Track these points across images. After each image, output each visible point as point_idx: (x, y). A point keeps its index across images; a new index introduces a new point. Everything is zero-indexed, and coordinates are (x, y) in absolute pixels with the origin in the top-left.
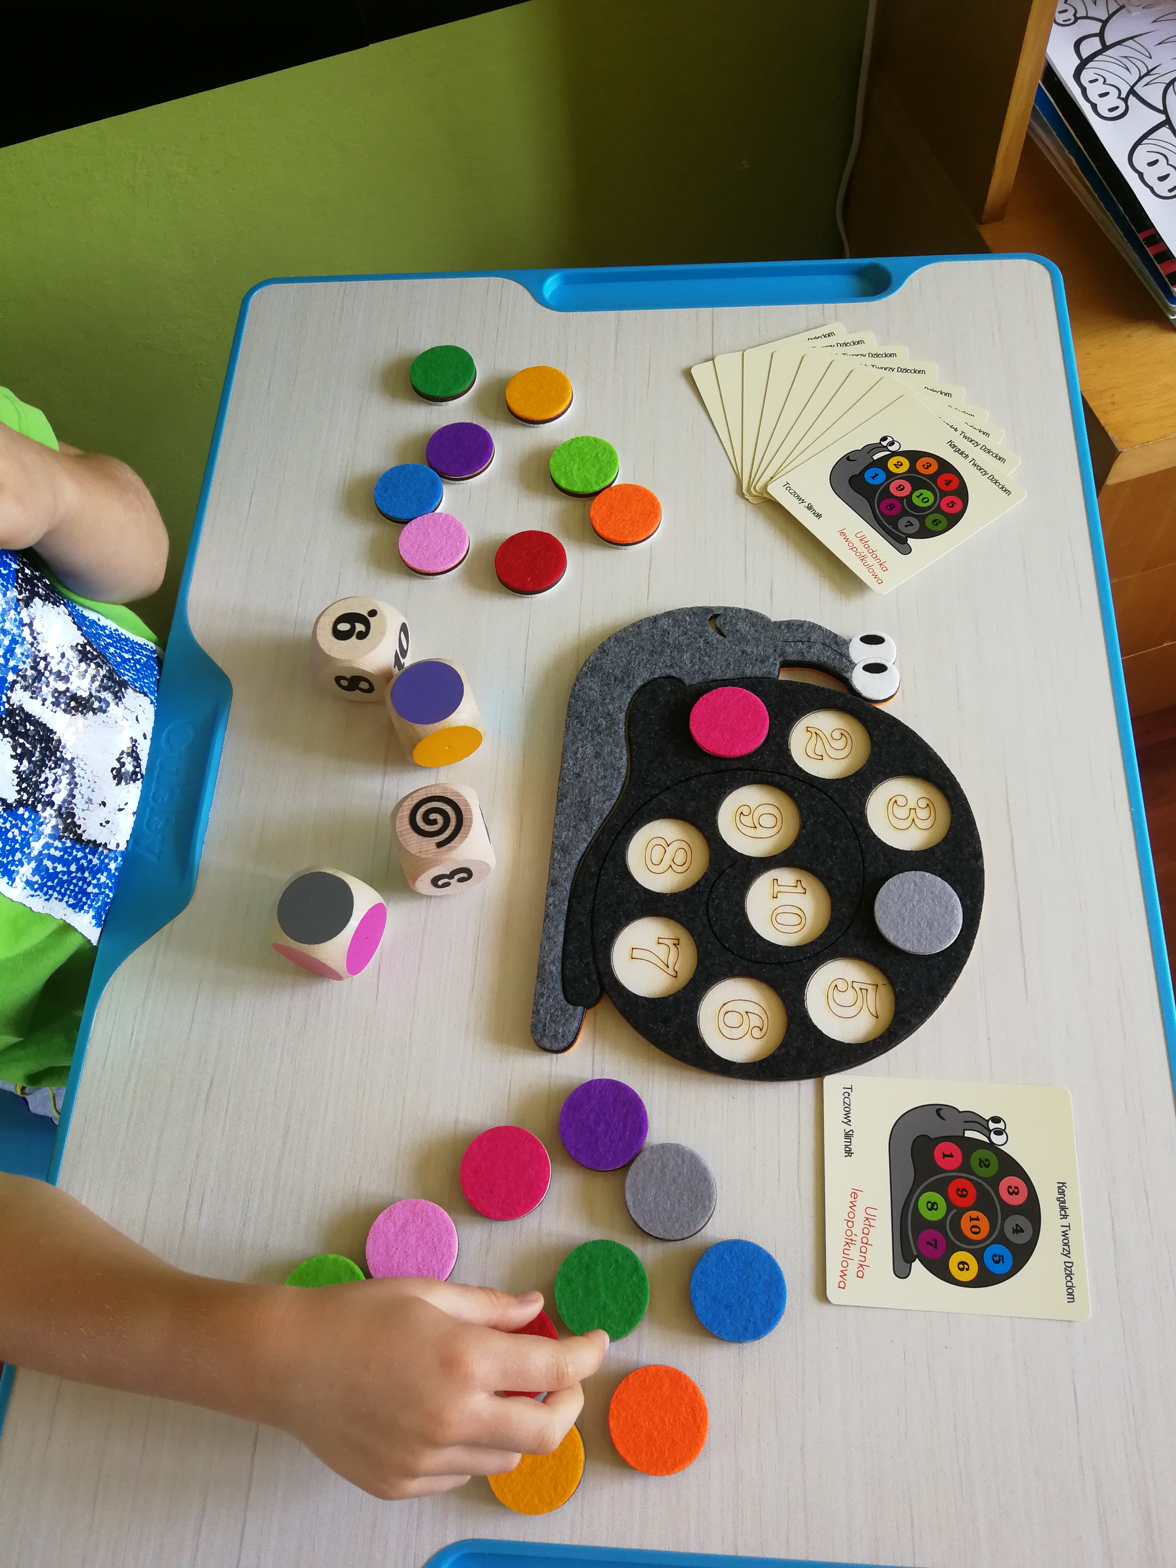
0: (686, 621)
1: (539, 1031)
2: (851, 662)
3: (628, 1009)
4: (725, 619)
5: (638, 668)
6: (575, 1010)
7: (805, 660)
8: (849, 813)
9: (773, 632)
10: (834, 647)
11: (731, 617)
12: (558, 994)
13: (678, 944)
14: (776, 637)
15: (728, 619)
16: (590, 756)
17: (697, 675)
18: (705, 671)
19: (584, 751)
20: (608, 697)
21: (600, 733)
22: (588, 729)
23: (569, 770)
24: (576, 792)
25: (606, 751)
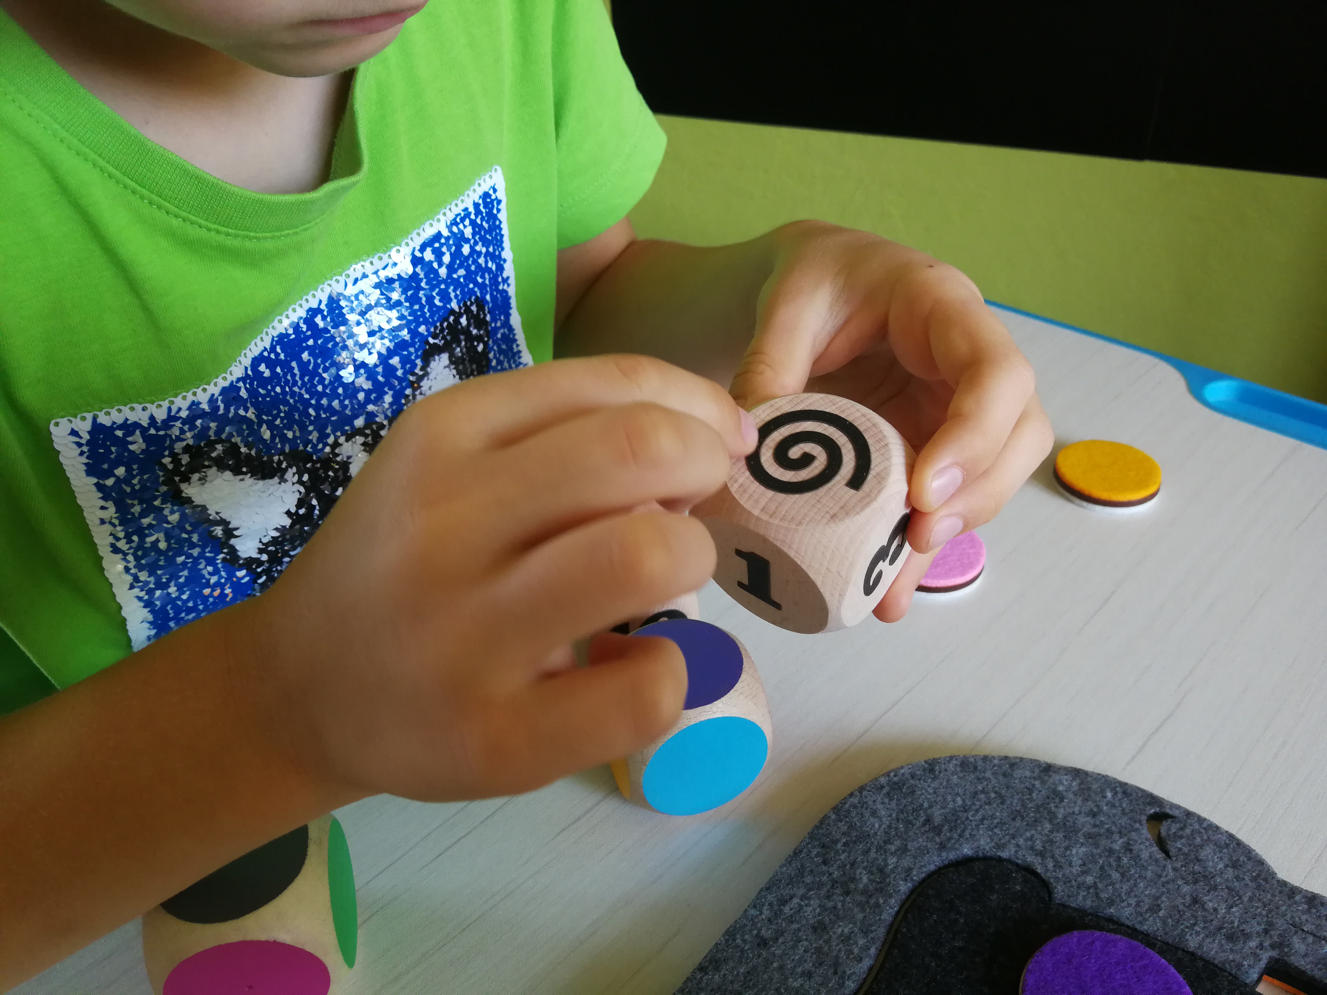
4: (1182, 829)
5: (977, 826)
9: (1272, 896)
11: (1195, 832)
14: (1277, 908)
15: (1188, 831)
16: (804, 922)
17: (1083, 893)
18: (1103, 895)
19: (801, 907)
20: (898, 843)
21: (847, 893)
22: (830, 874)
23: (754, 924)
24: (742, 970)
25: (840, 930)
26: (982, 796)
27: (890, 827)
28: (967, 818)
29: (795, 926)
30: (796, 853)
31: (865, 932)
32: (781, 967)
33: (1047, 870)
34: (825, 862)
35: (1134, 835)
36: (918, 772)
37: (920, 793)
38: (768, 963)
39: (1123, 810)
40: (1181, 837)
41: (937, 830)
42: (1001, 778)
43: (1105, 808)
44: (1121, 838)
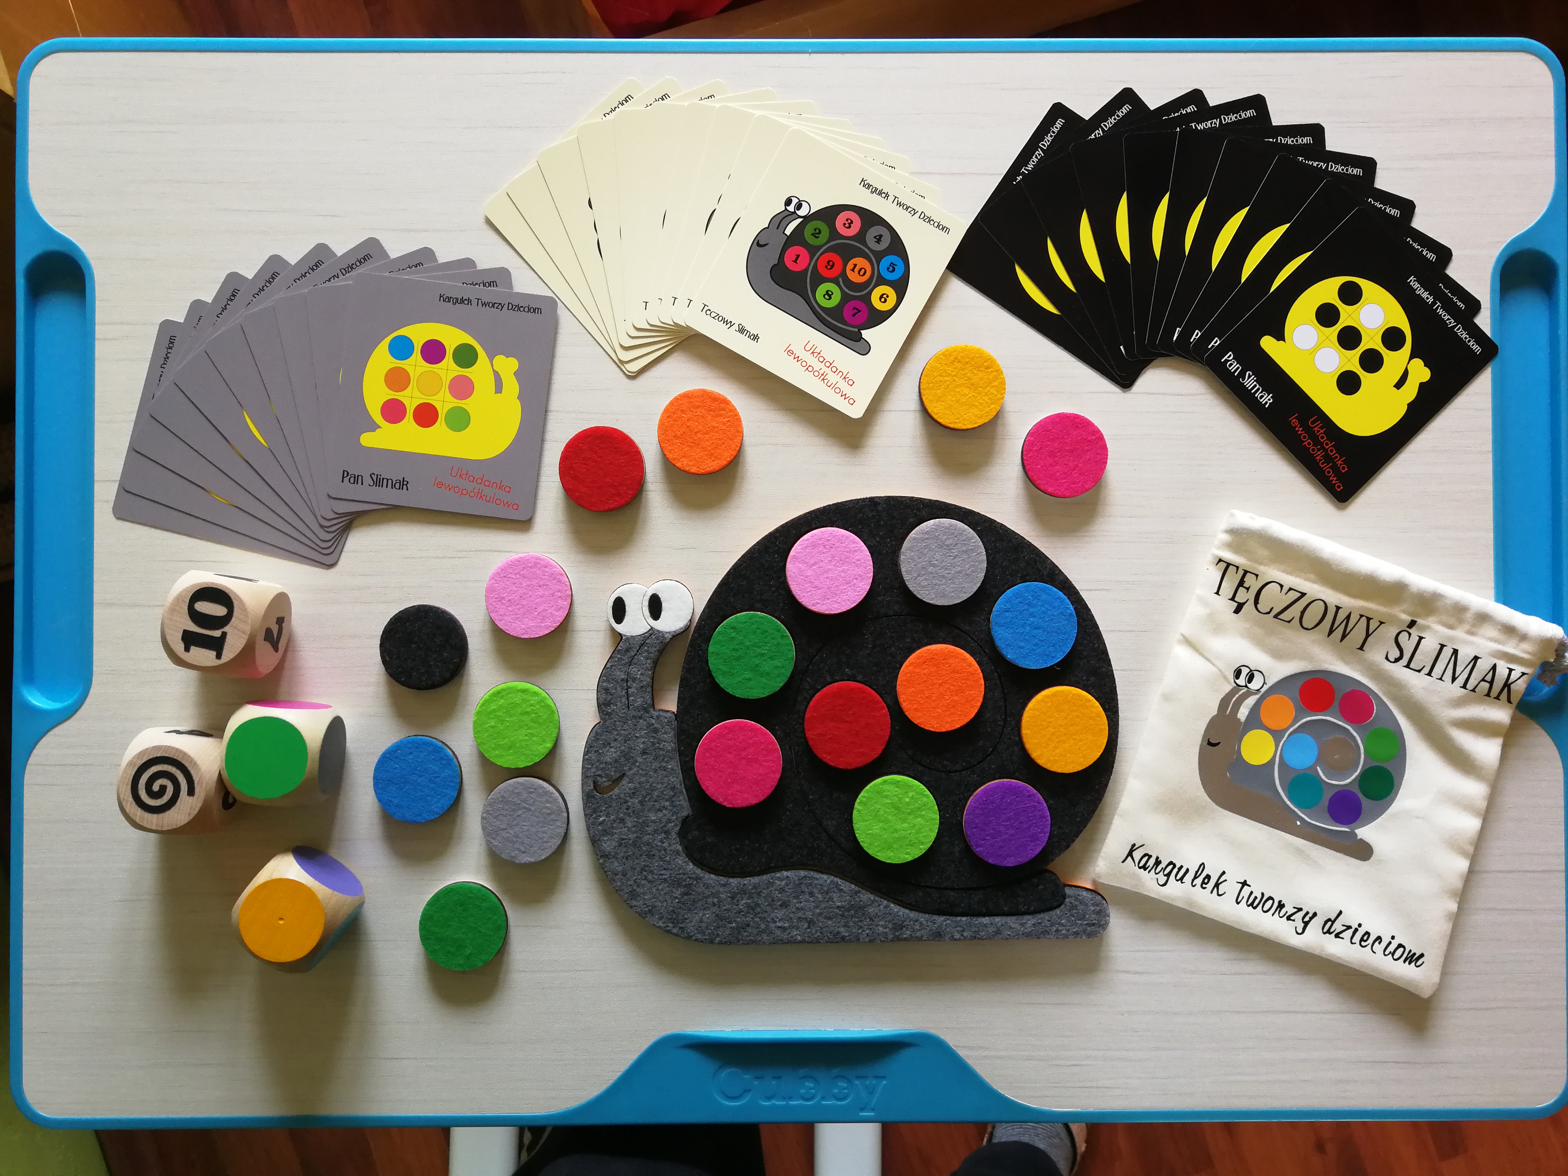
0: (602, 821)
2: (651, 633)
4: (598, 776)
5: (672, 869)
6: (1069, 896)
9: (615, 721)
11: (596, 769)
12: (1056, 915)
14: (622, 717)
16: (787, 913)
17: (678, 803)
18: (672, 793)
19: (781, 920)
20: (710, 900)
21: (758, 905)
22: (752, 918)
23: (804, 933)
24: (830, 922)
25: (780, 895)
26: (650, 877)
27: (705, 909)
28: (670, 877)
29: (792, 915)
30: (753, 942)
31: (773, 884)
32: (817, 907)
33: (676, 825)
34: (748, 925)
35: (622, 796)
36: (657, 917)
37: (671, 908)
38: (820, 914)
39: (608, 808)
40: (606, 774)
41: (689, 886)
42: (629, 875)
43: (613, 817)
44: (628, 801)
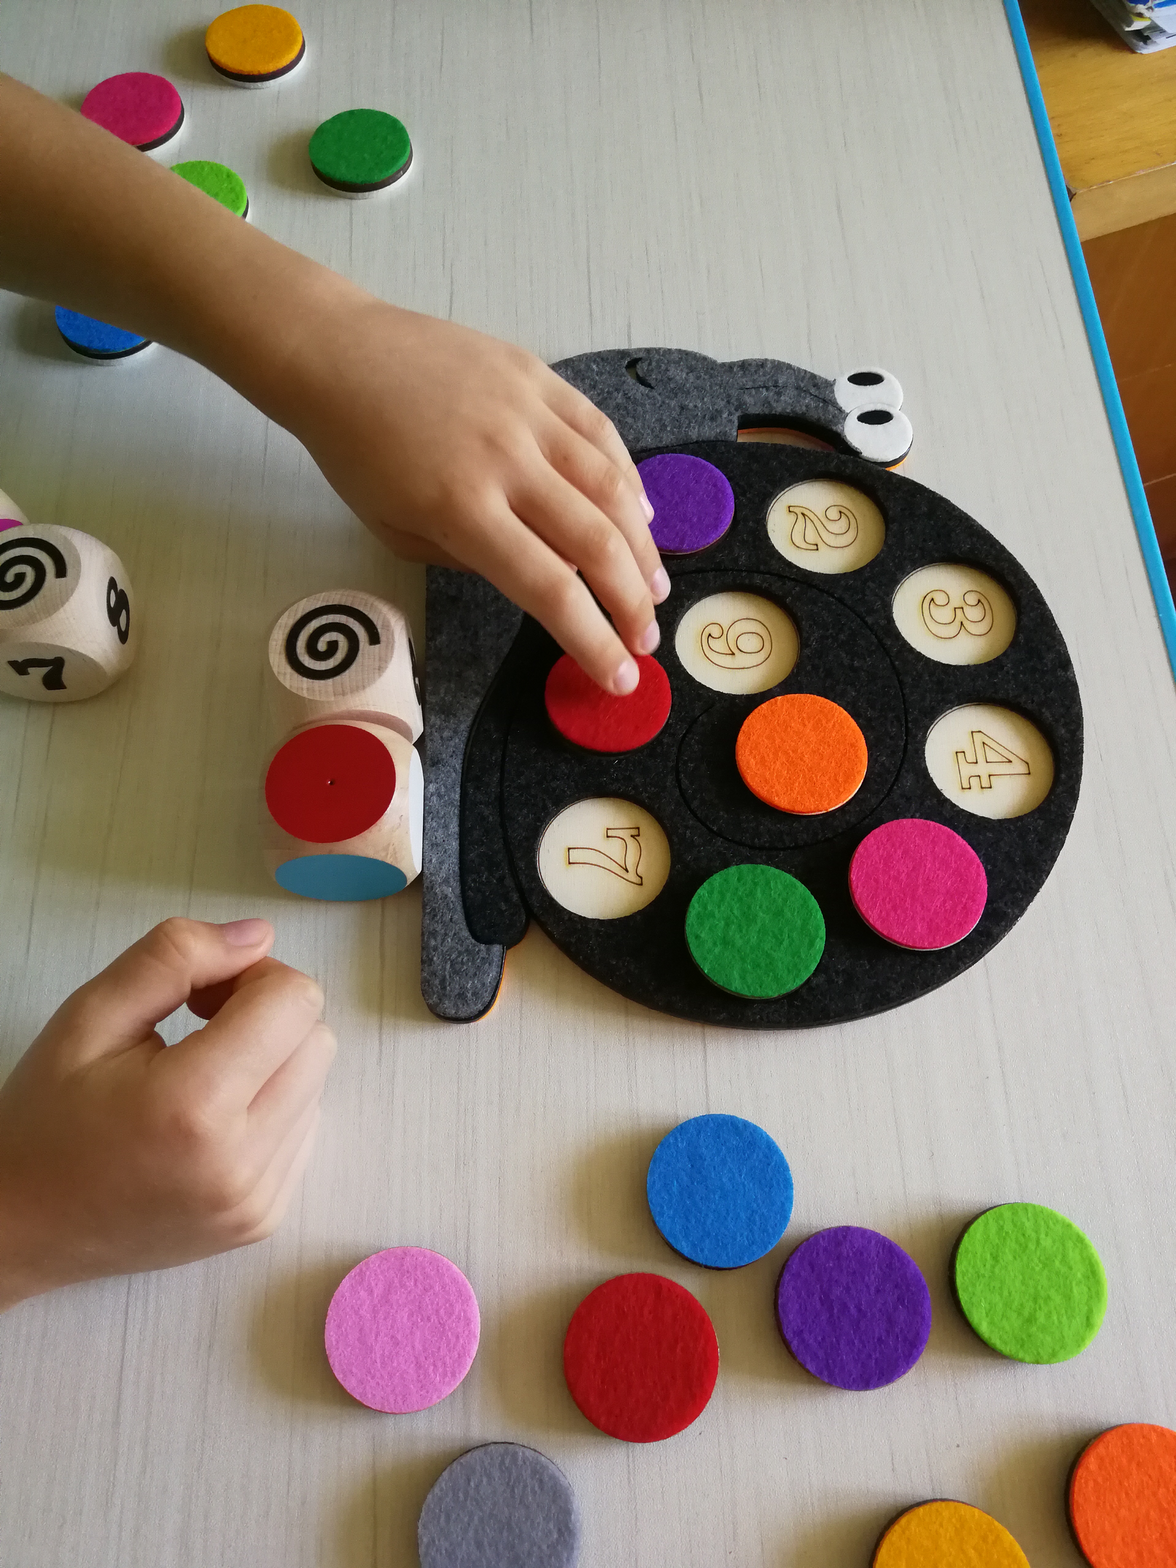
0: (594, 370)
1: (435, 990)
2: (840, 410)
3: (573, 940)
4: (649, 364)
6: (488, 950)
7: (773, 412)
8: (869, 620)
9: (722, 377)
10: (813, 391)
11: (658, 361)
12: (461, 929)
13: (639, 835)
14: (727, 383)
15: (654, 364)
40: (652, 370)
